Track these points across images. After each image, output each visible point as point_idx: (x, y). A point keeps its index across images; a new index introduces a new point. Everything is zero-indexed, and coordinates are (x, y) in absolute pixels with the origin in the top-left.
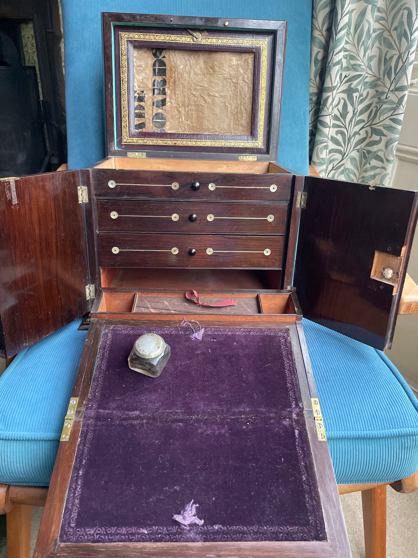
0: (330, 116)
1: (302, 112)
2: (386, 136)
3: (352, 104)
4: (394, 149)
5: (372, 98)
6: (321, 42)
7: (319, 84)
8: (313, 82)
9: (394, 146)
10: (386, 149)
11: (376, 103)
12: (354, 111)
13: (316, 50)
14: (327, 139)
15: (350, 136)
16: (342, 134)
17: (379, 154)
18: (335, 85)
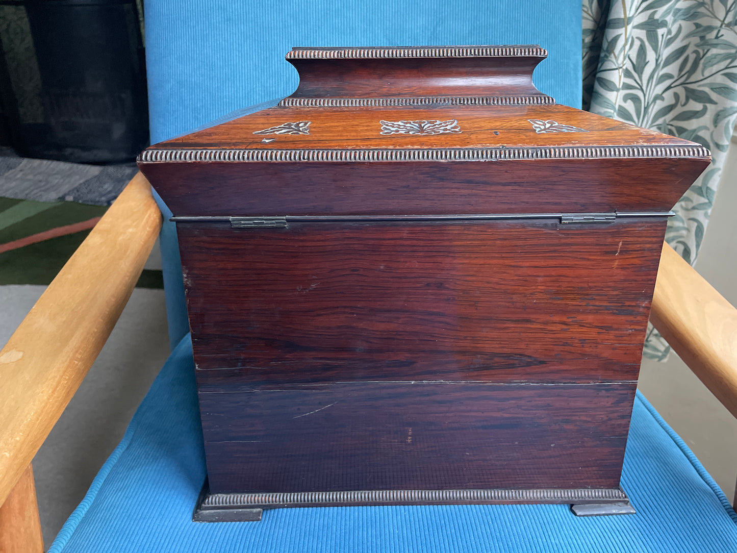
0: (621, 70)
1: (572, 66)
2: (715, 103)
3: (655, 48)
4: (730, 126)
5: (687, 36)
7: (597, 13)
8: (586, 9)
9: (731, 122)
10: (716, 126)
11: (697, 46)
12: (657, 60)
14: (612, 111)
15: (648, 103)
16: (635, 99)
17: (701, 134)
18: (631, 16)
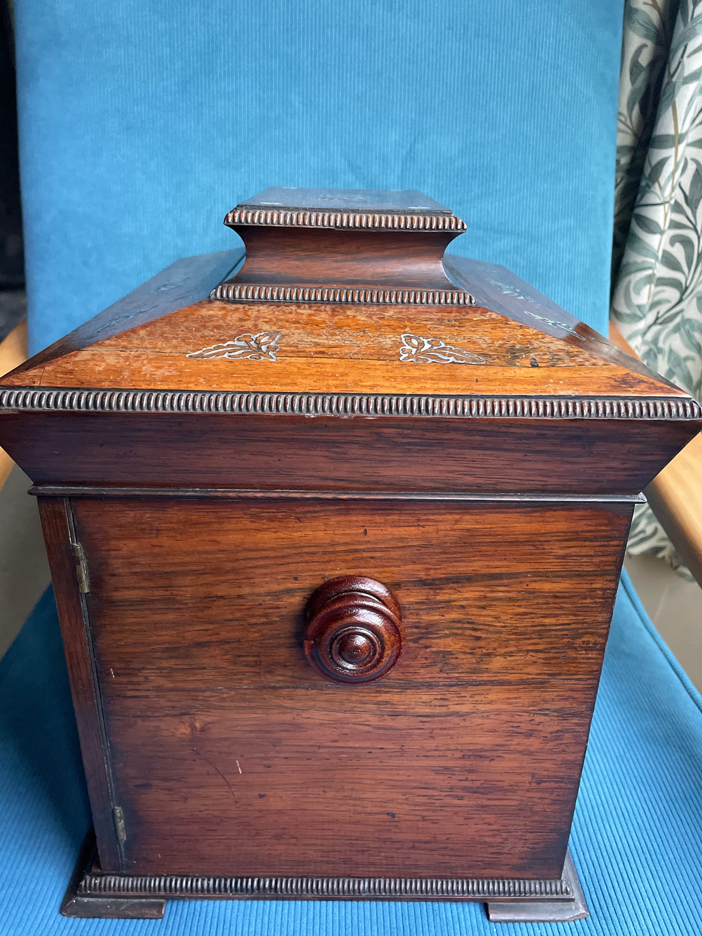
0: (667, 205)
1: (600, 200)
6: (650, 22)
7: (639, 125)
8: (623, 119)
13: (636, 40)
14: (653, 261)
16: (686, 243)
18: (683, 132)
